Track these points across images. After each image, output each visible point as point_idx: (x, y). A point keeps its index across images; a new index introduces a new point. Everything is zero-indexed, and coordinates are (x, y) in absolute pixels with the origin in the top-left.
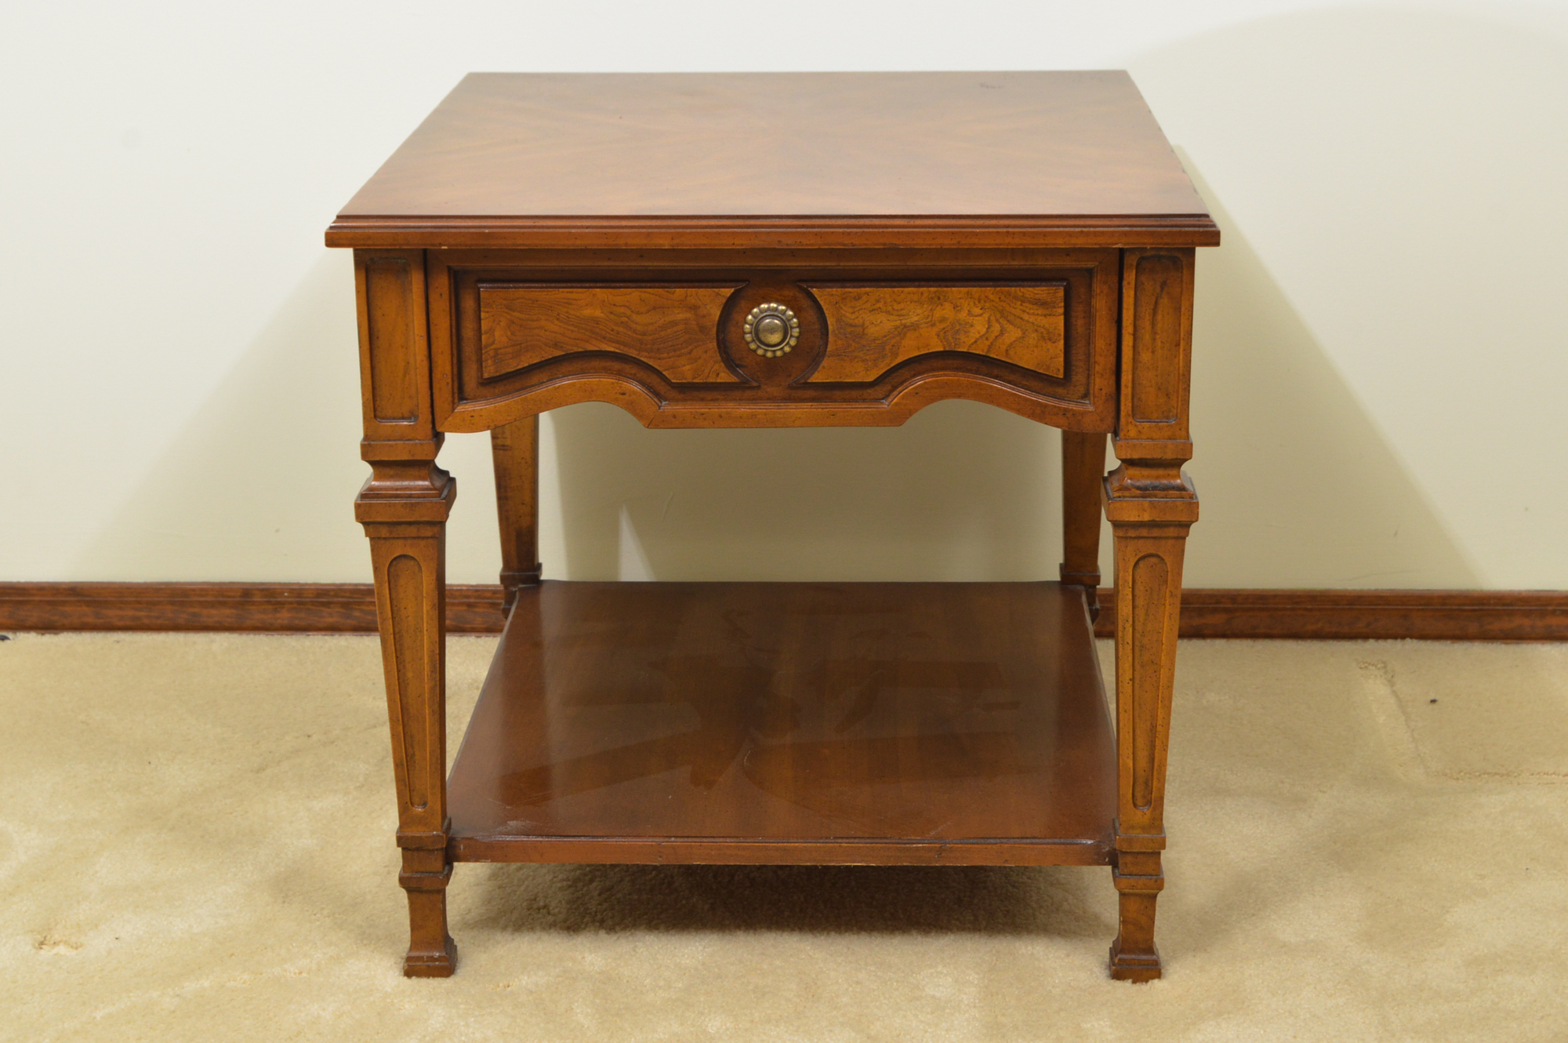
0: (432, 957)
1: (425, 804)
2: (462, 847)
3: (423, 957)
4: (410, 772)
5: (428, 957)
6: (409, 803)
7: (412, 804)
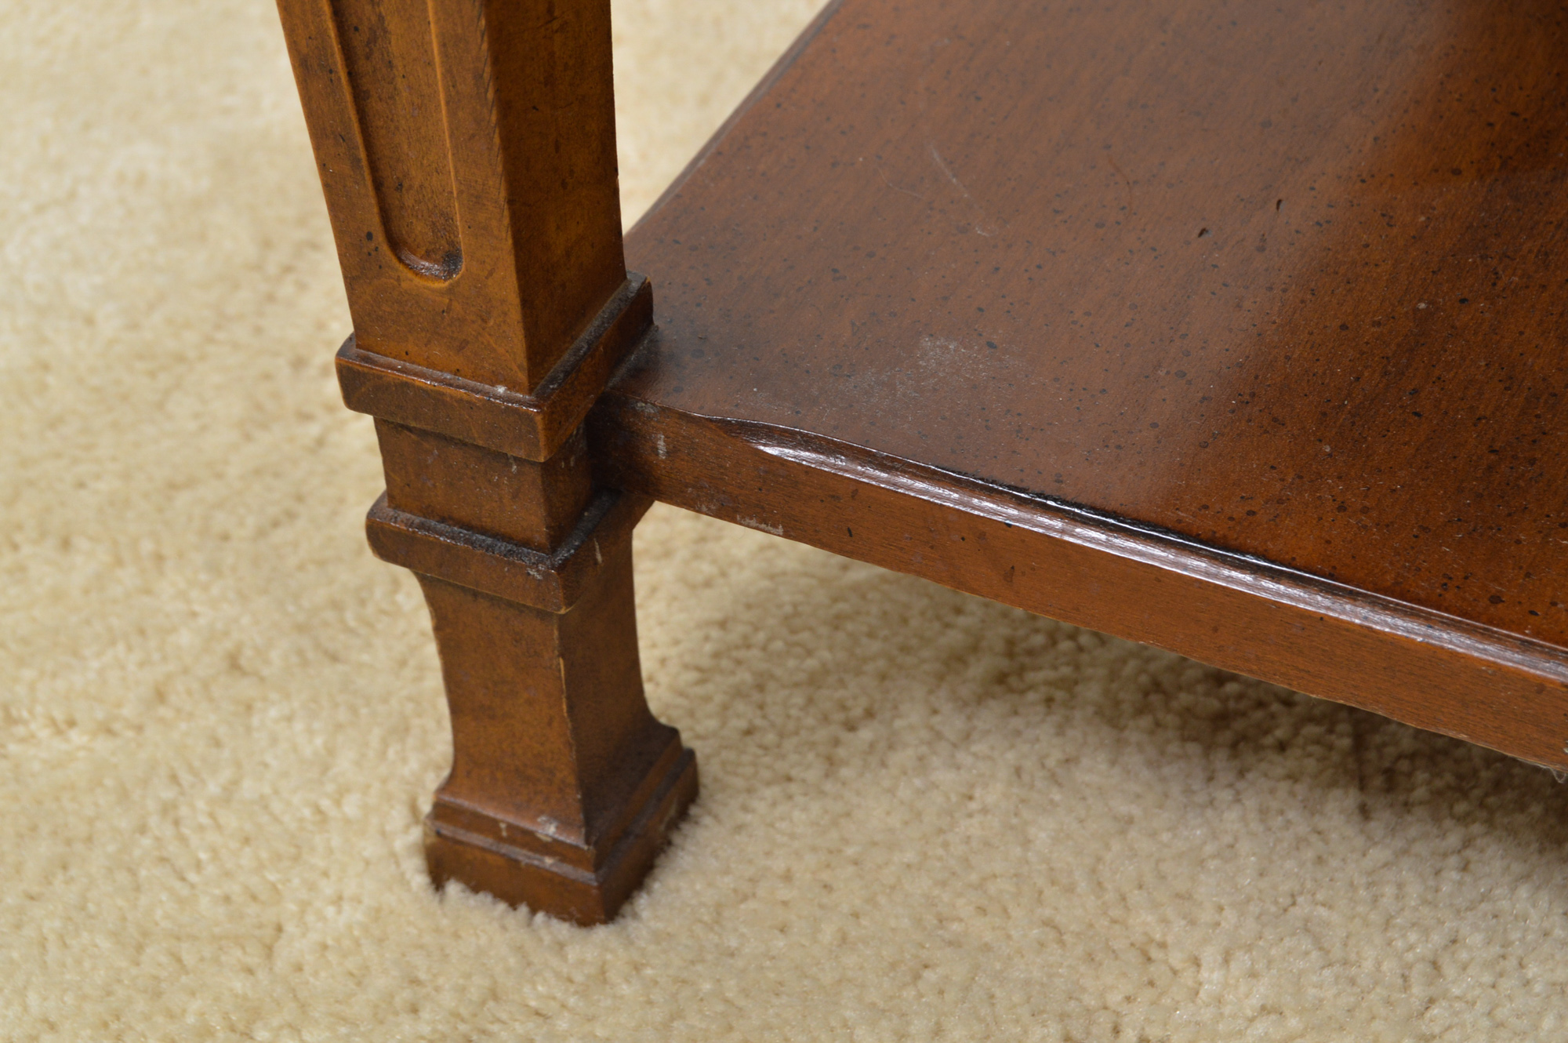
0: (530, 834)
1: (451, 259)
2: (661, 445)
3: (495, 822)
4: (375, 105)
5: (510, 827)
6: (380, 237)
7: (396, 244)
